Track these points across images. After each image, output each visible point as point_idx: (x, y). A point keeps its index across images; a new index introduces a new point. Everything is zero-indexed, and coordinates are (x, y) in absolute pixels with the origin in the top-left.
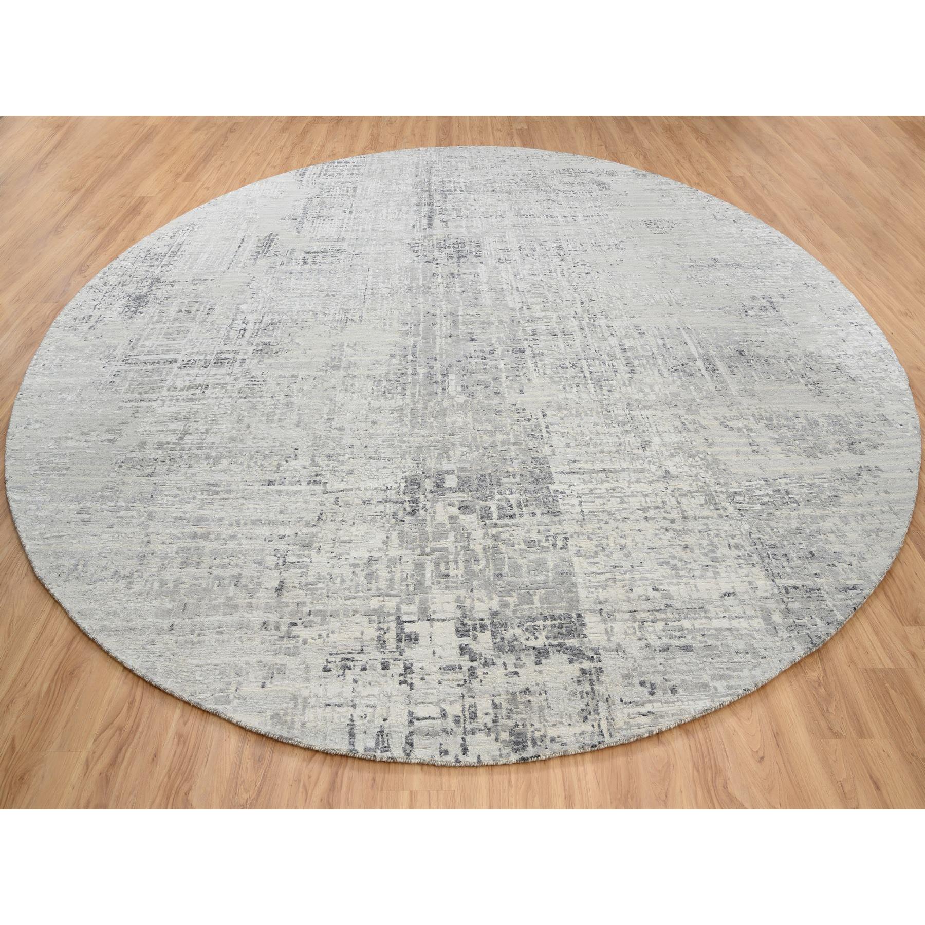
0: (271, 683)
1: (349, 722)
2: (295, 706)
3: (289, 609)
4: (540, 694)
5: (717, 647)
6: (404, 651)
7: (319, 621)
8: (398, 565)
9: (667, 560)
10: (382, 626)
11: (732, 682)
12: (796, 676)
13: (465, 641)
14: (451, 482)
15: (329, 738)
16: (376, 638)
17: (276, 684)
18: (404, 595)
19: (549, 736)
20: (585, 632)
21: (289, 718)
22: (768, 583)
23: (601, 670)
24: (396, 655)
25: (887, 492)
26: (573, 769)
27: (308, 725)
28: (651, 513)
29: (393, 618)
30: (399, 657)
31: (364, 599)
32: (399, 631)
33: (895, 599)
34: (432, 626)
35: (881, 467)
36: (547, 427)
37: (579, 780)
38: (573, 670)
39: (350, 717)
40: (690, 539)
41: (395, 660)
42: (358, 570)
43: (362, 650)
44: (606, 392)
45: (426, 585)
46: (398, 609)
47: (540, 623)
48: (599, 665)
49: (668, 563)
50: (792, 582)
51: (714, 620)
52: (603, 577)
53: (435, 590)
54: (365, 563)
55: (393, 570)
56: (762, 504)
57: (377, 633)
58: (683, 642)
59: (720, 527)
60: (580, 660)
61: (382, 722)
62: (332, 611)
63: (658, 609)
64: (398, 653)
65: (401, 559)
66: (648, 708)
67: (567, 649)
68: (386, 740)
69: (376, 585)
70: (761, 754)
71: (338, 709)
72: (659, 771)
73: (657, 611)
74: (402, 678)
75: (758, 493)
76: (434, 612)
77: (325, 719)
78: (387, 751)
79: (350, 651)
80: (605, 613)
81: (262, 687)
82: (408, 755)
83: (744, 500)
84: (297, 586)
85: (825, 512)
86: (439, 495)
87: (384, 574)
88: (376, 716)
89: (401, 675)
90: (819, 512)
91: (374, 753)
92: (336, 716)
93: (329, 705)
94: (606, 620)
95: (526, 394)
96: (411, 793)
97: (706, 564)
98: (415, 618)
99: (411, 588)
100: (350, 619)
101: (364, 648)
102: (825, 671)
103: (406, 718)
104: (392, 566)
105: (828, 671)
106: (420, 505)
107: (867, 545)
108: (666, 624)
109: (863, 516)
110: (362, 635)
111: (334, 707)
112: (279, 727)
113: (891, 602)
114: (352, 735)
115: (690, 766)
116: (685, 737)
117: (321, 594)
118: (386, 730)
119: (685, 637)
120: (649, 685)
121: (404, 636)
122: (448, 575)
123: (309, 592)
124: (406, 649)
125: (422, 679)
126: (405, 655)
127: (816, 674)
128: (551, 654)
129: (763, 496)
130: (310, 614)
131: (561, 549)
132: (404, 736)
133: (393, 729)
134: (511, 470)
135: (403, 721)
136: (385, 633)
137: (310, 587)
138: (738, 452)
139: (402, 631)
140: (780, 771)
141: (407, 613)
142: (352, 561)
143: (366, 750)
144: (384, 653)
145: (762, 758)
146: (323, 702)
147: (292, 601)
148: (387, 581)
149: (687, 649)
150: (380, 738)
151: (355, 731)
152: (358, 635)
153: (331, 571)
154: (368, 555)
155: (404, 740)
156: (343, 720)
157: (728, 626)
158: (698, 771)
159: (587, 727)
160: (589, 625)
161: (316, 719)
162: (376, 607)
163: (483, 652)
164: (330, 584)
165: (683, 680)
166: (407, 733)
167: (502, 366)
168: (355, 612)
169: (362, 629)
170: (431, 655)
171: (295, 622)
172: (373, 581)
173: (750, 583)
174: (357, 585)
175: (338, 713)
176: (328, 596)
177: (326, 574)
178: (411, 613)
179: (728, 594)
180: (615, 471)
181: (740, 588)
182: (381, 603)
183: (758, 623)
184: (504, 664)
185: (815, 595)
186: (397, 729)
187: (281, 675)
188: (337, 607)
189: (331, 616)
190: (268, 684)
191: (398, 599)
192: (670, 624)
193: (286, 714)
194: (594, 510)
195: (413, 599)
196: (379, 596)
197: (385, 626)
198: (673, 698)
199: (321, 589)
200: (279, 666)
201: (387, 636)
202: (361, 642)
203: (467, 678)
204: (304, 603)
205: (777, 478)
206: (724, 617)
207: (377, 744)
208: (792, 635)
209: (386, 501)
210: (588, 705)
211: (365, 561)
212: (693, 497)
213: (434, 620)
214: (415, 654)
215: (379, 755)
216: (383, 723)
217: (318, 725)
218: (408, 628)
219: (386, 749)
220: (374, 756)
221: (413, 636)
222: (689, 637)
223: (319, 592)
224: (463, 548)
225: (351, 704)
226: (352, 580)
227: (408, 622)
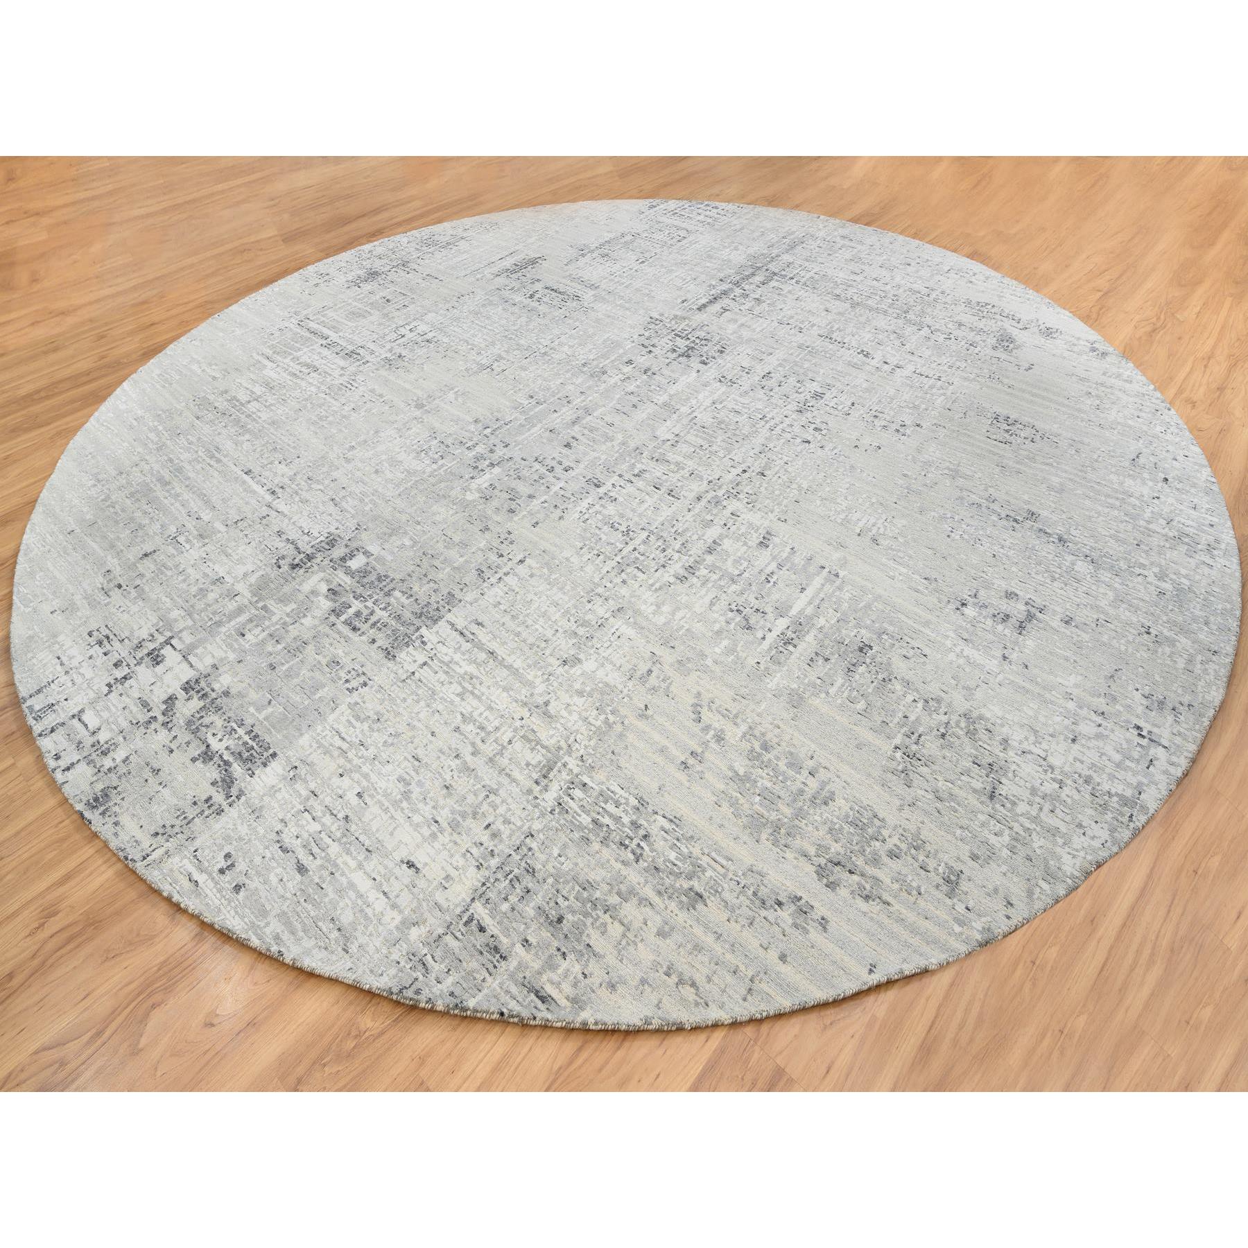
0: (58, 615)
1: (50, 680)
2: (46, 641)
3: (132, 573)
4: (160, 784)
5: (326, 895)
6: (141, 664)
7: (133, 597)
8: (227, 599)
10: (156, 633)
11: (286, 936)
12: (351, 1003)
13: (181, 695)
14: (356, 563)
15: (29, 679)
16: (141, 639)
18: (198, 625)
19: (120, 819)
20: (256, 772)
21: (33, 646)
22: (464, 895)
23: (220, 812)
24: (134, 662)
25: (783, 958)
26: (100, 862)
27: (33, 660)
28: (469, 728)
29: (169, 634)
31: (175, 605)
32: (158, 648)
33: (580, 1067)
34: (179, 663)
35: (832, 927)
36: (506, 574)
37: (91, 874)
38: (206, 790)
39: (55, 678)
40: (462, 784)
41: (128, 665)
42: (202, 581)
43: (123, 640)
44: (618, 580)
45: (220, 630)
46: (180, 631)
47: (241, 731)
48: (226, 808)
50: (488, 921)
51: (361, 873)
52: (338, 742)
53: (220, 638)
54: (212, 579)
55: (220, 600)
56: (595, 822)
57: (146, 637)
58: (306, 860)
59: (510, 800)
60: (220, 790)
62: (148, 597)
63: (335, 812)
64: (136, 662)
65: (236, 595)
66: (201, 878)
67: (226, 770)
68: (47, 713)
69: (196, 601)
70: (215, 1021)
71: (58, 666)
72: (138, 935)
73: (332, 814)
74: (113, 682)
75: (610, 807)
76: (195, 655)
77: (44, 665)
79: (117, 634)
80: (294, 774)
81: (51, 613)
82: (40, 735)
83: (581, 800)
84: (158, 561)
85: (656, 900)
86: (332, 567)
87: (210, 598)
88: (67, 692)
89: (116, 679)
90: (649, 892)
91: (29, 714)
92: (51, 669)
93: (59, 659)
94: (285, 779)
95: (537, 529)
96: (13, 764)
97: (438, 819)
98: (179, 647)
99: (209, 623)
100: (149, 611)
101: (126, 640)
102: (382, 1033)
103: (75, 711)
104: (223, 596)
105: (386, 1036)
106: (309, 564)
107: (643, 982)
108: (320, 832)
109: (698, 948)
110: (138, 629)
111: (59, 663)
113: (570, 1063)
114: (39, 690)
115: (162, 959)
116: (193, 934)
118: (56, 707)
119: (315, 858)
120: (229, 863)
121: (156, 653)
122: (244, 636)
124: (144, 665)
125: (121, 695)
126: (138, 668)
127: (370, 1024)
128: (212, 763)
129: (611, 815)
131: (348, 689)
134: (416, 588)
136: (150, 641)
137: (163, 568)
138: (662, 750)
139: (160, 649)
140: (205, 1053)
141: (180, 640)
142: (208, 571)
143: (30, 707)
144: (130, 654)
145: (212, 1025)
146: (60, 653)
147: (141, 569)
148: (205, 605)
149: (301, 869)
150: (47, 708)
151: (44, 690)
152: (137, 627)
153: (188, 568)
154: (223, 574)
155: (54, 724)
156: (50, 676)
157: (362, 890)
158: (159, 969)
159: (146, 842)
160: (268, 769)
161: (41, 661)
162: (172, 618)
163: (177, 715)
164: (175, 576)
165: (256, 889)
166: (62, 721)
167: (555, 489)
168: (158, 610)
169: (144, 624)
170: (149, 684)
171: (123, 585)
173: (448, 878)
175: (55, 668)
176: (161, 584)
177: (183, 567)
178: (182, 642)
179: (411, 865)
180: (502, 663)
181: (434, 872)
182: (179, 617)
183: (393, 919)
184: (176, 737)
185: (490, 957)
186: (61, 713)
187: (69, 615)
188: (155, 596)
189: (143, 600)
190: (56, 614)
191: (191, 624)
192: (323, 835)
193: (36, 642)
194: (424, 681)
195: (199, 633)
196: (185, 611)
197: (157, 636)
198: (229, 895)
199: (166, 575)
200: (76, 607)
201: (148, 644)
202: (131, 634)
203: (142, 721)
204: (144, 576)
205: (661, 813)
206: (374, 879)
207: (39, 710)
208: (402, 963)
209: (292, 543)
210: (172, 826)
211: (216, 578)
212: (532, 749)
213: (187, 660)
214: (144, 673)
215: (29, 718)
216: (63, 700)
217: (37, 665)
218: (166, 651)
219: (38, 719)
220: (27, 716)
221: (160, 659)
222: (319, 862)
223: (161, 577)
224: (285, 623)
225: (68, 670)
226: (189, 585)
227: (172, 646)
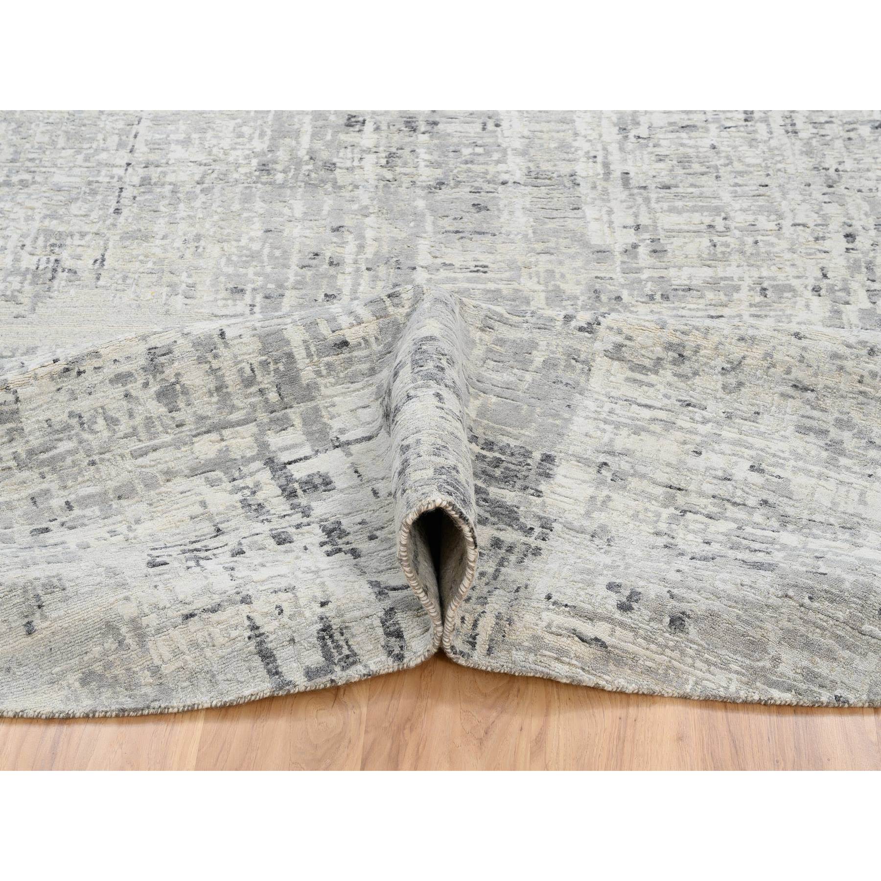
0: (44, 617)
1: (248, 633)
2: (120, 643)
3: (19, 512)
6: (309, 508)
7: (98, 514)
8: (222, 350)
9: (825, 426)
10: (240, 483)
11: (823, 668)
15: (220, 677)
16: (239, 505)
17: (54, 615)
18: (263, 417)
21: (119, 671)
24: (297, 518)
27: (166, 669)
29: (258, 464)
30: (305, 520)
31: (177, 444)
32: (283, 481)
34: (349, 454)
39: (247, 623)
41: (298, 526)
42: (134, 388)
43: (219, 530)
45: (304, 382)
46: (264, 446)
49: (825, 432)
53: (328, 389)
54: (144, 369)
55: (215, 364)
57: (239, 496)
61: (320, 611)
62: (116, 489)
63: (737, 500)
64: (300, 515)
65: (222, 334)
66: (599, 631)
68: (342, 643)
69: (190, 410)
71: (215, 617)
73: (736, 504)
74: (328, 548)
76: (342, 431)
77: (194, 645)
78: (354, 663)
79: (194, 539)
81: (29, 633)
82: (400, 658)
84: (12, 464)
87: (198, 382)
88: (302, 602)
89: (322, 544)
91: (329, 677)
92: (216, 631)
93: (192, 615)
98: (307, 451)
99: (273, 396)
100: (163, 489)
101: (221, 526)
103: (368, 591)
104: (209, 357)
110: (205, 507)
111: (205, 616)
112: (107, 693)
114: (267, 656)
117: (74, 464)
118: (336, 623)
120: (626, 593)
121: (296, 485)
122: (345, 343)
123: (46, 469)
124: (313, 504)
125: (372, 538)
126: (315, 513)
130: (69, 506)
131: (581, 329)
132: (377, 622)
133: (348, 616)
135: (364, 595)
136: (254, 493)
137: (43, 456)
139: (289, 479)
141: (286, 448)
142: (110, 370)
143: (310, 674)
144: (269, 521)
146: (175, 613)
147: (16, 496)
148: (211, 395)
150: (329, 642)
151: (270, 646)
152: (197, 509)
153: (76, 407)
154: (142, 348)
155: (380, 631)
156: (234, 634)
161: (177, 653)
162: (212, 455)
164: (86, 436)
165: (710, 611)
166: (381, 614)
168: (170, 475)
169: (199, 498)
170: (373, 499)
171: (44, 526)
172: (182, 405)
174: (149, 422)
175: (218, 623)
176: (93, 463)
177: (64, 417)
178: (294, 446)
182: (218, 446)
186: (357, 614)
187: (59, 594)
188: (125, 476)
189: (120, 498)
190: (38, 623)
191: (252, 428)
193: (108, 666)
195: (287, 418)
196: (208, 432)
197: (249, 482)
198: (671, 639)
199: (70, 452)
200: (43, 581)
201: (260, 497)
202: (210, 518)
204: (47, 492)
207: (328, 656)
211: (143, 362)
213: (348, 443)
215: (340, 676)
216: (323, 610)
217: (186, 662)
218: (299, 472)
219: (350, 660)
220: (332, 681)
221: (317, 481)
223: (69, 460)
225: (239, 598)
226: (131, 415)
227: (295, 461)
